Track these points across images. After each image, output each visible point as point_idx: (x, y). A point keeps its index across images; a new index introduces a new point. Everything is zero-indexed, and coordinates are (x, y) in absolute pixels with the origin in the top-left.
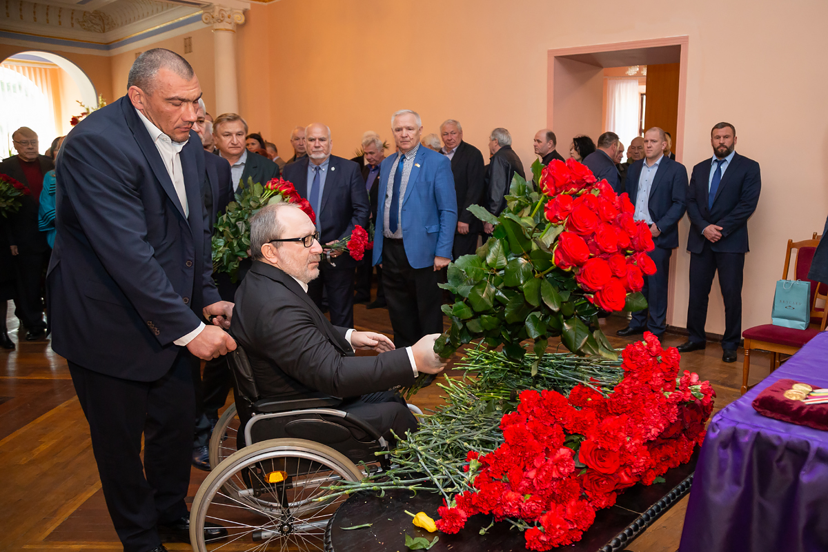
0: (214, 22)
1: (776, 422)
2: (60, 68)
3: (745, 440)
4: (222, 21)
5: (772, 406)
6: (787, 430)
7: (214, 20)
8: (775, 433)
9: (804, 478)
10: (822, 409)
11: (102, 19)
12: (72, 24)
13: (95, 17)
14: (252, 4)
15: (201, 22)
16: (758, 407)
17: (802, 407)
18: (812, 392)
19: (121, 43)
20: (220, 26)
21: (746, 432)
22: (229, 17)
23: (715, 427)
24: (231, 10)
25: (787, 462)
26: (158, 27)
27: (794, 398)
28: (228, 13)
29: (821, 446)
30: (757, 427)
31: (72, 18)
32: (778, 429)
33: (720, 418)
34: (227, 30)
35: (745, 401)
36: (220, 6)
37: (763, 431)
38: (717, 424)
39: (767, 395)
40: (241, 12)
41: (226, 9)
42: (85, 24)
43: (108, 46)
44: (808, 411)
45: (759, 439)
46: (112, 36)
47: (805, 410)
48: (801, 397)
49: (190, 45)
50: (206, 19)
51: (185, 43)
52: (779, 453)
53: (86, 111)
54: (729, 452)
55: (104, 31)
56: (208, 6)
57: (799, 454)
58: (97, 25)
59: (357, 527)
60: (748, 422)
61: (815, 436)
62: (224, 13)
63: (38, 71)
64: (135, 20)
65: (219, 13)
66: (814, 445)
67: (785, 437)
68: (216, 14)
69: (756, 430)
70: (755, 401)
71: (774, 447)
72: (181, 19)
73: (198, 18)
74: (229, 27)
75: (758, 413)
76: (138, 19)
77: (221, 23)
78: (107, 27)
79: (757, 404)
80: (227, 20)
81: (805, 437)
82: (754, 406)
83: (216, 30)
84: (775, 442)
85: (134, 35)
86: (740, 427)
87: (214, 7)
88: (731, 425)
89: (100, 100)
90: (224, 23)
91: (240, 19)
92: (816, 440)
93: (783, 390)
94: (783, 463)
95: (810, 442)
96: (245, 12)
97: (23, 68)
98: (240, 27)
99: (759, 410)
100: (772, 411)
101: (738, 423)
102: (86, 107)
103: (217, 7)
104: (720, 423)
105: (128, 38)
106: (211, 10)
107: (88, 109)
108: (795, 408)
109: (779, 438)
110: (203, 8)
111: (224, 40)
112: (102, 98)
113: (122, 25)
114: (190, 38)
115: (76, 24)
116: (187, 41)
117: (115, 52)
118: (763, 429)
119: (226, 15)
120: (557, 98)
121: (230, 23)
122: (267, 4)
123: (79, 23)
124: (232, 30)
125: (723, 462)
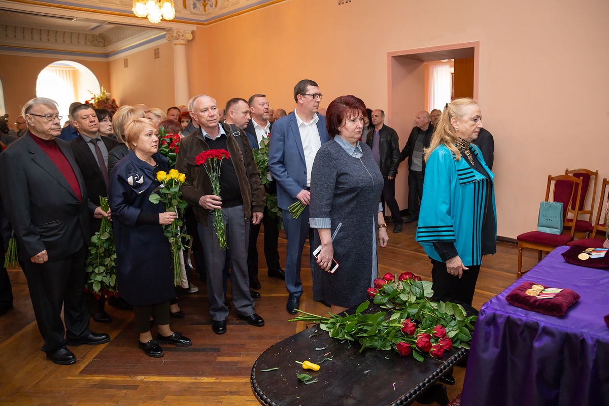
0: (174, 40)
1: (520, 309)
2: (78, 70)
3: (500, 321)
4: (178, 39)
5: (518, 299)
6: (526, 315)
7: (174, 38)
8: (519, 316)
9: (536, 345)
10: (547, 302)
11: (103, 39)
12: (86, 43)
13: (100, 38)
14: (197, 27)
15: (165, 39)
16: (509, 300)
17: (536, 300)
18: (544, 290)
19: (115, 53)
20: (175, 42)
21: (501, 316)
22: (183, 36)
23: (483, 312)
24: (184, 32)
25: (526, 334)
26: (138, 43)
27: (531, 295)
28: (182, 33)
29: (546, 325)
30: (508, 313)
31: (86, 39)
32: (520, 314)
33: (486, 307)
34: (181, 44)
35: (502, 296)
36: (177, 29)
37: (512, 315)
38: (484, 311)
39: (515, 293)
40: (190, 32)
41: (181, 31)
42: (94, 42)
43: (107, 55)
44: (539, 303)
45: (509, 321)
46: (109, 49)
47: (538, 303)
48: (536, 293)
49: (158, 54)
50: (168, 38)
51: (155, 52)
52: (521, 329)
53: (94, 97)
54: (492, 327)
55: (105, 46)
56: (170, 30)
57: (533, 330)
58: (100, 42)
59: (270, 370)
60: (503, 310)
61: (543, 319)
62: (180, 33)
63: (64, 72)
64: (124, 39)
65: (177, 34)
66: (542, 324)
67: (524, 319)
68: (175, 35)
69: (507, 315)
70: (508, 296)
71: (518, 325)
72: (153, 37)
73: (163, 37)
74: (183, 42)
75: (510, 304)
76: (126, 38)
78: (106, 43)
79: (509, 298)
80: (182, 38)
81: (536, 319)
82: (506, 299)
83: (175, 44)
84: (519, 323)
85: (123, 48)
86: (498, 313)
87: (173, 31)
88: (493, 311)
89: (102, 89)
90: (180, 40)
91: (190, 37)
92: (542, 321)
93: (526, 289)
94: (524, 335)
95: (539, 322)
96: (193, 32)
97: (56, 70)
98: (189, 41)
99: (510, 302)
100: (518, 302)
101: (497, 310)
102: (94, 94)
103: (175, 30)
104: (485, 310)
105: (119, 50)
106: (171, 32)
108: (531, 301)
109: (521, 320)
110: (166, 31)
111: (180, 51)
112: (104, 88)
113: (116, 42)
114: (158, 49)
115: (88, 43)
116: (156, 51)
117: (111, 59)
118: (511, 315)
119: (181, 35)
120: (394, 83)
121: (183, 40)
122: (206, 27)
123: (90, 41)
124: (184, 44)
125: (488, 333)
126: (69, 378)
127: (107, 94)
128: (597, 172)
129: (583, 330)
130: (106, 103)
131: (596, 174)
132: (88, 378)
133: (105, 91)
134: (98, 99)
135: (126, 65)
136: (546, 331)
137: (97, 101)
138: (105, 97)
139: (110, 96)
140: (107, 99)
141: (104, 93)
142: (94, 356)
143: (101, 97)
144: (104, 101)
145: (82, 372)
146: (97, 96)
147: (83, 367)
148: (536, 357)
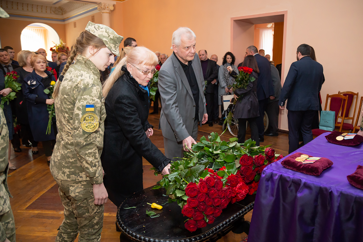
0: (102, 10)
1: (290, 170)
2: (47, 29)
3: (276, 178)
4: (105, 9)
6: (293, 174)
8: (288, 175)
9: (299, 194)
10: (309, 166)
11: (61, 10)
12: (51, 12)
13: (59, 9)
14: (116, 2)
15: (97, 10)
18: (308, 158)
19: (69, 19)
21: (277, 174)
22: (108, 8)
24: (109, 5)
25: (292, 188)
26: (82, 12)
27: (299, 161)
28: (107, 6)
29: (306, 181)
30: (281, 173)
31: (51, 10)
32: (290, 174)
33: (267, 168)
34: (107, 13)
36: (104, 3)
38: (265, 171)
39: (287, 159)
40: (112, 5)
41: (106, 4)
42: (56, 12)
43: (64, 20)
45: (281, 177)
46: (65, 16)
47: (302, 166)
49: (94, 19)
50: (99, 9)
52: (290, 184)
53: (55, 45)
54: (270, 182)
55: (62, 14)
56: (100, 3)
57: (297, 184)
58: (60, 12)
59: (130, 208)
60: (278, 171)
61: (304, 177)
62: (106, 6)
63: (39, 30)
64: (74, 10)
66: (303, 181)
67: (291, 176)
68: (103, 7)
71: (287, 181)
72: (91, 9)
73: (96, 9)
74: (108, 11)
77: (105, 10)
78: (63, 13)
79: (283, 163)
80: (107, 9)
81: (300, 177)
83: (103, 13)
85: (73, 16)
86: (274, 172)
87: (102, 4)
88: (271, 171)
90: (106, 10)
91: (112, 8)
92: (304, 179)
95: (302, 179)
96: (114, 6)
97: (34, 29)
98: (112, 12)
99: (284, 165)
100: (289, 166)
102: (56, 43)
105: (71, 17)
106: (101, 5)
107: (56, 45)
110: (98, 5)
111: (106, 17)
112: (62, 40)
113: (69, 12)
114: (94, 16)
115: (52, 12)
116: (93, 17)
117: (66, 22)
118: (283, 174)
119: (106, 7)
120: (234, 37)
121: (108, 10)
122: (122, 2)
123: (53, 11)
124: (109, 13)
125: (267, 186)
126: (19, 211)
127: (63, 44)
128: (358, 94)
129: (332, 186)
130: (63, 49)
131: (357, 94)
132: (31, 212)
133: (63, 42)
134: (58, 47)
135: (75, 26)
136: (306, 186)
137: (57, 48)
138: (62, 46)
139: (66, 45)
140: (64, 47)
141: (62, 43)
142: (37, 198)
143: (60, 46)
144: (62, 48)
145: (27, 208)
146: (57, 45)
147: (28, 205)
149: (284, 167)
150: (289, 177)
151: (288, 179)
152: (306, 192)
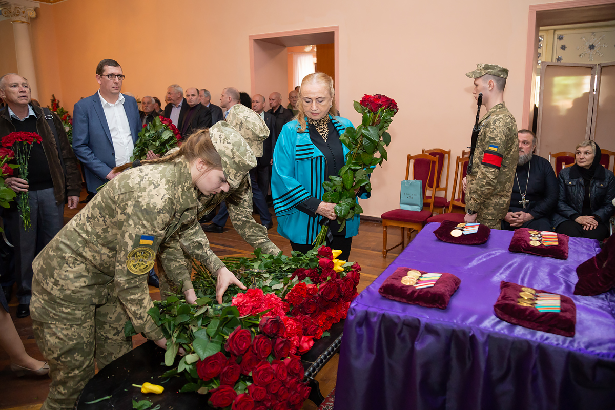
0: (12, 16)
1: (396, 303)
3: (374, 319)
4: (18, 15)
5: (393, 290)
6: (404, 310)
7: (12, 14)
8: (396, 313)
9: (418, 347)
10: (428, 292)
14: (40, 4)
15: (2, 15)
16: (382, 293)
17: (414, 291)
18: (421, 277)
20: (14, 19)
21: (375, 313)
24: (25, 8)
25: (406, 333)
27: (408, 284)
28: (23, 10)
29: (428, 322)
30: (383, 309)
32: (397, 310)
33: (356, 303)
34: (23, 22)
35: (374, 287)
36: (15, 4)
37: (386, 313)
39: (388, 283)
40: (33, 10)
41: (20, 7)
44: (419, 294)
45: (384, 318)
47: (416, 294)
48: (413, 283)
50: (5, 14)
52: (399, 328)
54: (364, 329)
56: (5, 4)
57: (414, 328)
60: (376, 306)
61: (424, 314)
62: (19, 10)
65: (15, 9)
66: (424, 321)
67: (401, 315)
68: (12, 10)
69: (382, 312)
70: (381, 288)
71: (395, 324)
74: (24, 20)
77: (18, 17)
79: (382, 291)
80: (24, 15)
81: (417, 315)
82: (380, 292)
83: (14, 22)
86: (371, 309)
87: (10, 5)
88: (365, 308)
90: (20, 17)
91: (33, 14)
92: (424, 317)
93: (401, 278)
94: (403, 334)
95: (420, 319)
96: (36, 10)
98: (33, 20)
99: (384, 295)
100: (393, 295)
101: (369, 306)
103: (13, 5)
104: (355, 307)
106: (9, 7)
108: (409, 293)
110: (3, 6)
111: (21, 30)
118: (387, 311)
119: (21, 11)
120: (257, 67)
121: (25, 17)
122: (52, 4)
124: (26, 22)
125: (360, 337)
136: (430, 329)
148: (419, 361)
149: (384, 298)
150: (399, 317)
151: (396, 320)
152: (430, 339)
